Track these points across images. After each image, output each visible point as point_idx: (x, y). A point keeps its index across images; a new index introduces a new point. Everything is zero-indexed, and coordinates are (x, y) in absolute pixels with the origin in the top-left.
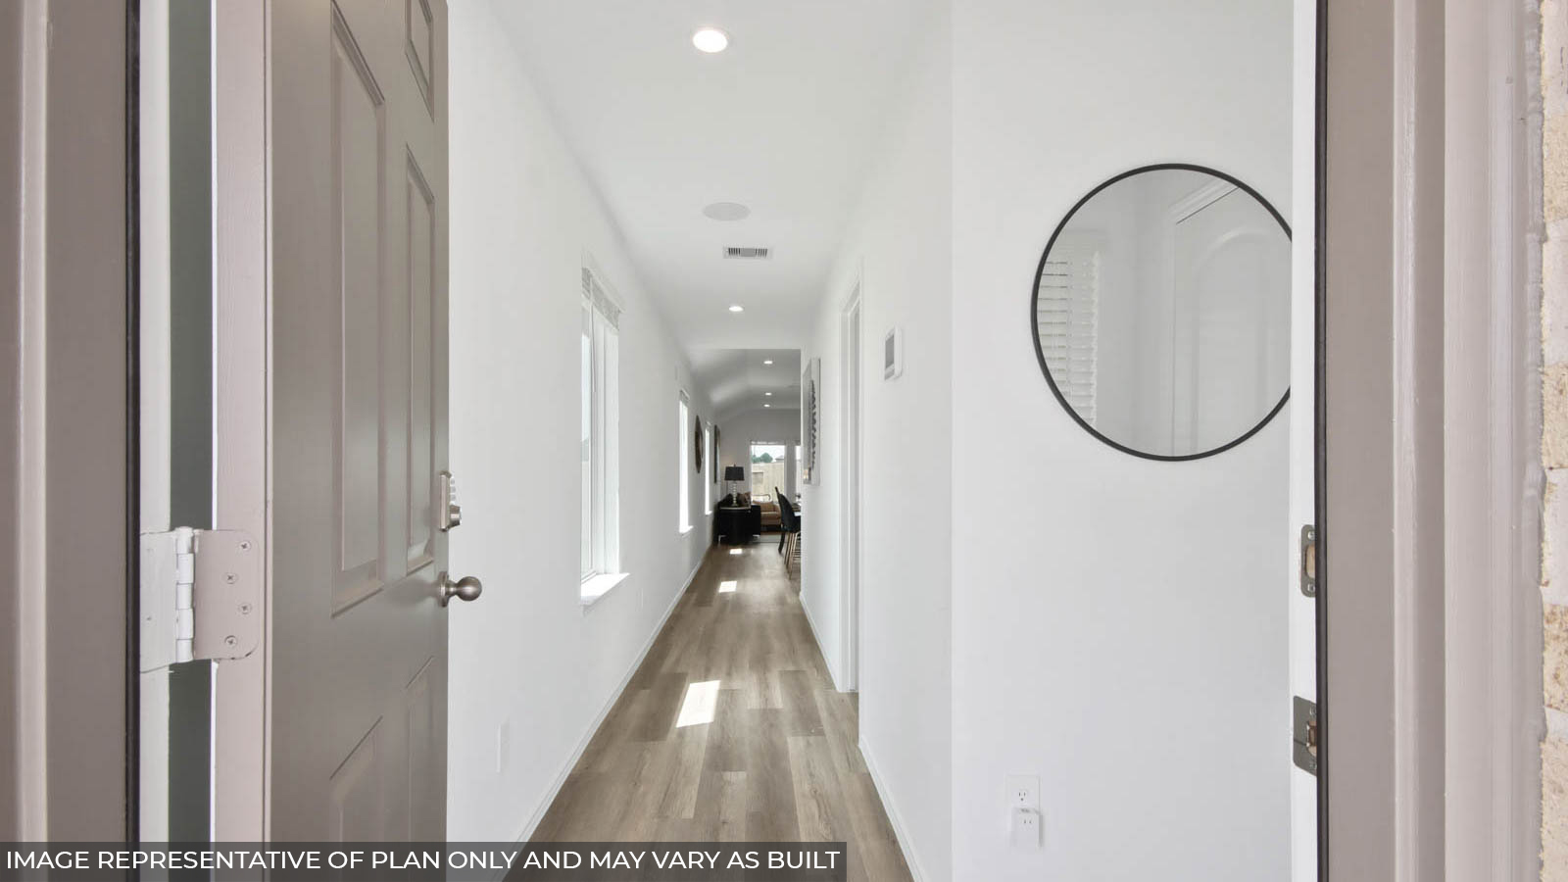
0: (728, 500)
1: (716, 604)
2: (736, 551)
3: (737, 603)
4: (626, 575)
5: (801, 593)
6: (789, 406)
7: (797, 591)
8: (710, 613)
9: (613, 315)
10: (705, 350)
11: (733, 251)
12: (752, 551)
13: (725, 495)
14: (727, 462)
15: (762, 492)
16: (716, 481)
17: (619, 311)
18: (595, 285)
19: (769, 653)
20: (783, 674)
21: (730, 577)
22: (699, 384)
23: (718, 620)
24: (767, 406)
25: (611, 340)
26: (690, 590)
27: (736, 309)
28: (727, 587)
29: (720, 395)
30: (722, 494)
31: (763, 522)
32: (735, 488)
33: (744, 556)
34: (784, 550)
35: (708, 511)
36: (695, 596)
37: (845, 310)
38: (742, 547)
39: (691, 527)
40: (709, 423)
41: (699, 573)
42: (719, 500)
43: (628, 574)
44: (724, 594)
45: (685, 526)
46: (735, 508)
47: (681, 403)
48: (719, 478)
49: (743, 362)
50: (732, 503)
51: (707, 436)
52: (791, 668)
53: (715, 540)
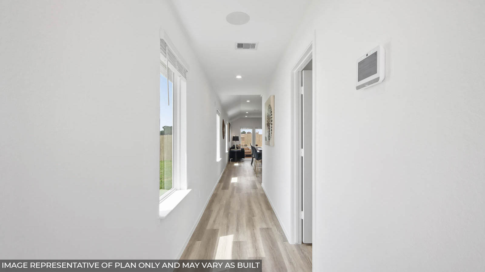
0: (233, 147)
1: (230, 189)
2: (236, 164)
3: (238, 188)
4: (190, 190)
5: (262, 184)
6: (259, 117)
7: (261, 182)
8: (228, 192)
9: (183, 72)
10: (226, 96)
11: (240, 46)
12: (242, 164)
13: (232, 146)
14: (233, 135)
15: (245, 144)
16: (229, 141)
17: (187, 71)
18: (169, 50)
19: (253, 216)
20: (262, 229)
21: (235, 176)
22: (224, 109)
23: (232, 196)
24: (246, 116)
25: (182, 84)
26: (220, 181)
27: (239, 77)
28: (234, 180)
29: (231, 112)
30: (231, 146)
31: (245, 154)
32: (236, 143)
33: (240, 166)
34: (253, 164)
35: (227, 151)
36: (222, 184)
37: (294, 69)
38: (239, 163)
39: (221, 159)
40: (227, 122)
41: (224, 173)
42: (230, 147)
43: (191, 190)
44: (233, 183)
45: (219, 159)
46: (236, 150)
47: (217, 115)
48: (230, 140)
49: (239, 101)
50: (235, 148)
51: (227, 127)
52: (265, 226)
53: (229, 160)
